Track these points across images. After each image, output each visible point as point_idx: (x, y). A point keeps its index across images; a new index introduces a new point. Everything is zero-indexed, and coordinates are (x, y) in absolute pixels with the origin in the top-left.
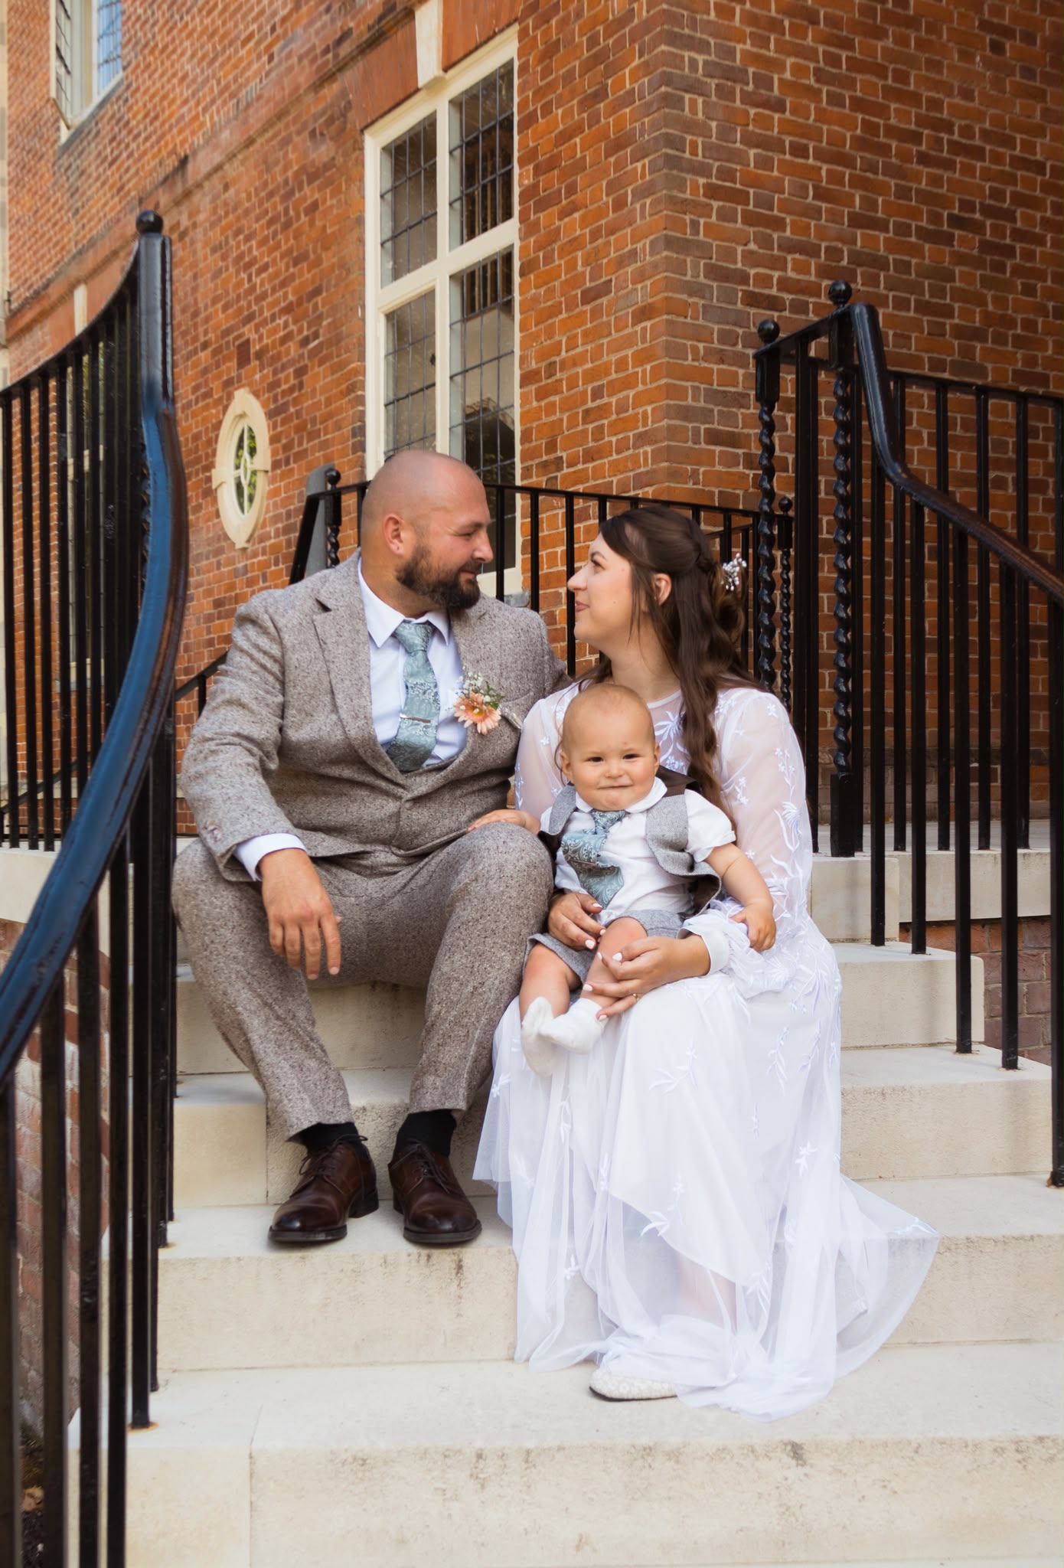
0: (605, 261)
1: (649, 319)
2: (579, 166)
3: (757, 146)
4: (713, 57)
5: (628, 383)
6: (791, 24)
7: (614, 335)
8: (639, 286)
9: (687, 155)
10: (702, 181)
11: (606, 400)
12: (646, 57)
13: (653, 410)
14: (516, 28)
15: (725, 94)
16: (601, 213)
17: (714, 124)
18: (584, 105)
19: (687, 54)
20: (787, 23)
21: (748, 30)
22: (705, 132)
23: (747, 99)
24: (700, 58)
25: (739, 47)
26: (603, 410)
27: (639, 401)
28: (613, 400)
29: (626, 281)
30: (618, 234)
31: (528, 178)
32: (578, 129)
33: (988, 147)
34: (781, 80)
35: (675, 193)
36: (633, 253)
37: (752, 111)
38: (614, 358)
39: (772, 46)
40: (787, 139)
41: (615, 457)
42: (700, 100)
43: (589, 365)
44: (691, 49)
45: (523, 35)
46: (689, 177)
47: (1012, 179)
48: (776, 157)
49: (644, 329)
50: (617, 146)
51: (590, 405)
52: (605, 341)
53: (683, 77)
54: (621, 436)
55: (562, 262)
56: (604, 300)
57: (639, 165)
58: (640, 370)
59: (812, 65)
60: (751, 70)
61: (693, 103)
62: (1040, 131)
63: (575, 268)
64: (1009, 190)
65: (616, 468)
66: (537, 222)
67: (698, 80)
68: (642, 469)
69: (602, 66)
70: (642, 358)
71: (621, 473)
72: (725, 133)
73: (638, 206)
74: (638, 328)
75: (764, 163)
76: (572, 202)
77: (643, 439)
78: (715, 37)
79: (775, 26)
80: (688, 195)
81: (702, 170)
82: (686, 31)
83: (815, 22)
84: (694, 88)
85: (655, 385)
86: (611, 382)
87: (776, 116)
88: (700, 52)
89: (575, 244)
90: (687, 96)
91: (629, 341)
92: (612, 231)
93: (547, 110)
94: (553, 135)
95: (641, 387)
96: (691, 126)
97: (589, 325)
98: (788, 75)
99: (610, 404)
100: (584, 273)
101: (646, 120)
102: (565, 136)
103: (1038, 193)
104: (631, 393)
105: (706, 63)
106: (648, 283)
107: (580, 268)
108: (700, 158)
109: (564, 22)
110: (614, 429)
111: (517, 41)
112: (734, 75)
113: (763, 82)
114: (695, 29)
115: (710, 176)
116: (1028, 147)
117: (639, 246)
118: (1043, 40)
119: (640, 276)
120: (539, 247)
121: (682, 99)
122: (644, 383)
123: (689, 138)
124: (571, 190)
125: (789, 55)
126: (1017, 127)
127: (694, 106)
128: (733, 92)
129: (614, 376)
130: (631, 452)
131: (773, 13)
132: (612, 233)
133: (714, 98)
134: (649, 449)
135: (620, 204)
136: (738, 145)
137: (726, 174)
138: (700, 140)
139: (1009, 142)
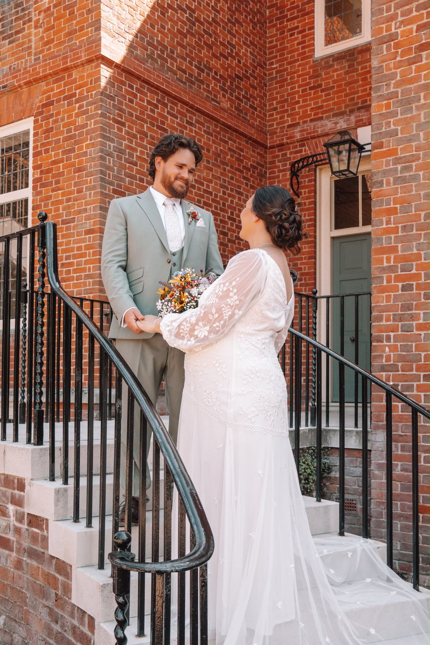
0: (73, 210)
1: (92, 234)
2: (62, 174)
3: (129, 177)
4: (116, 145)
5: (83, 255)
6: (140, 137)
7: (76, 238)
8: (88, 222)
9: (107, 178)
10: (112, 187)
11: (71, 261)
12: (93, 141)
13: (93, 267)
14: (32, 118)
15: (120, 158)
16: (71, 193)
17: (116, 168)
18: (64, 153)
19: (108, 143)
20: (138, 136)
21: (127, 137)
22: (113, 171)
23: (126, 161)
24: (112, 145)
25: (124, 142)
26: (71, 264)
27: (86, 262)
28: (75, 261)
29: (82, 219)
30: (79, 202)
31: (37, 175)
32: (62, 161)
33: (197, 185)
34: (136, 155)
35: (103, 191)
36: (85, 210)
37: (128, 165)
38: (76, 246)
39: (134, 143)
40: (138, 176)
41: (75, 282)
42: (112, 159)
43: (64, 247)
44: (109, 141)
45: (36, 122)
46: (108, 185)
47: (203, 197)
48: (135, 181)
49: (90, 237)
50: (80, 170)
51: (64, 261)
52: (72, 239)
53: (107, 151)
54: (78, 274)
55: (53, 208)
56: (72, 224)
57: (89, 178)
58: (87, 251)
59: (146, 151)
60: (127, 151)
61: (109, 160)
62: (211, 181)
63: (59, 210)
64: (202, 200)
65: (75, 286)
66: (41, 192)
67: (111, 152)
68: (88, 287)
69: (73, 141)
70: (88, 247)
71: (78, 287)
72: (119, 172)
73: (88, 193)
74: (87, 236)
75: (131, 183)
76: (58, 187)
77: (88, 277)
78: (117, 138)
79: (135, 136)
80: (107, 192)
81: (111, 184)
82: (108, 135)
83: (147, 137)
84: (110, 155)
85: (94, 258)
86: (74, 255)
87: (135, 167)
88: (112, 142)
89: (60, 202)
90: (108, 157)
91: (83, 241)
92: (75, 200)
93: (47, 151)
94: (50, 161)
95: (88, 258)
96: (108, 168)
97: (64, 233)
98: (138, 154)
99: (74, 262)
100: (63, 213)
101: (92, 163)
102: (55, 162)
103: (210, 202)
104: (84, 259)
105: (114, 146)
106: (92, 221)
107: (61, 211)
108: (111, 179)
109: (56, 121)
110: (75, 271)
111: (33, 123)
112: (121, 152)
113: (131, 155)
114: (110, 134)
115: (114, 186)
116: (208, 186)
117: (88, 207)
118: (213, 151)
119: (88, 218)
120: (41, 200)
121: (106, 158)
122: (89, 256)
123: (108, 172)
124: (57, 182)
125: (140, 147)
126: (205, 179)
127: (110, 162)
128: (121, 158)
129: (75, 252)
130: (83, 281)
131: (134, 132)
132: (76, 200)
133: (116, 159)
134: (91, 280)
135: (80, 191)
136: (123, 176)
137: (119, 186)
138: (111, 173)
139: (202, 184)
